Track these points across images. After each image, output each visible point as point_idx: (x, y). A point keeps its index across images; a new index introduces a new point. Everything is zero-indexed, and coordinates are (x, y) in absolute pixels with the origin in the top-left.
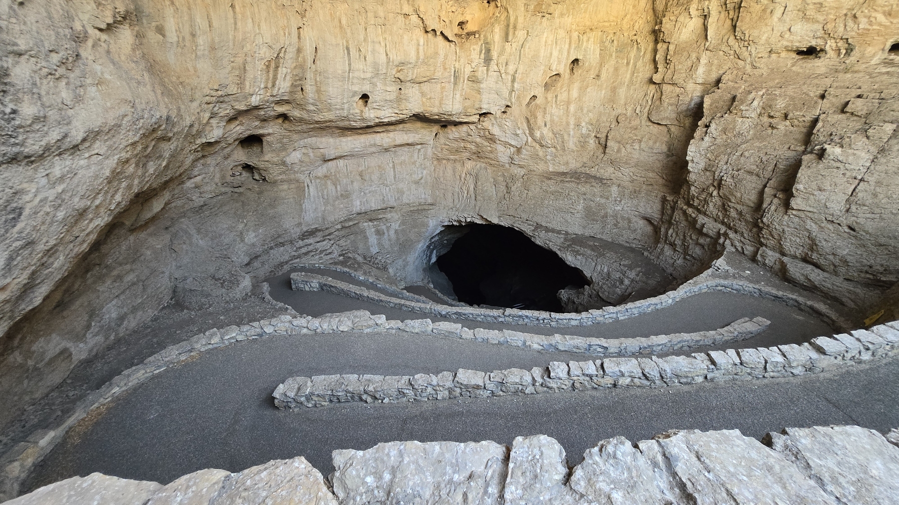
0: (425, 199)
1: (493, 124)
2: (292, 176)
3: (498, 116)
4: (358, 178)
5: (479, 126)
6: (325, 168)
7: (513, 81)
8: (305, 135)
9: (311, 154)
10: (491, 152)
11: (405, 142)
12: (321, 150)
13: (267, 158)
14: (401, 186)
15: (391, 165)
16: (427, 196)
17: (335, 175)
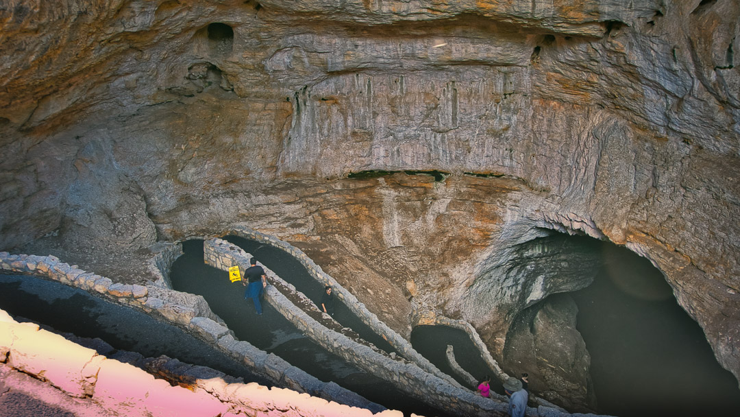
0: (511, 168)
1: (631, 45)
2: (275, 91)
3: (637, 30)
4: (387, 109)
5: (608, 46)
6: (332, 85)
8: (293, 30)
9: (306, 60)
10: (634, 99)
11: (469, 57)
12: (322, 56)
13: (236, 58)
14: (465, 135)
15: (449, 96)
16: (514, 164)
17: (348, 98)
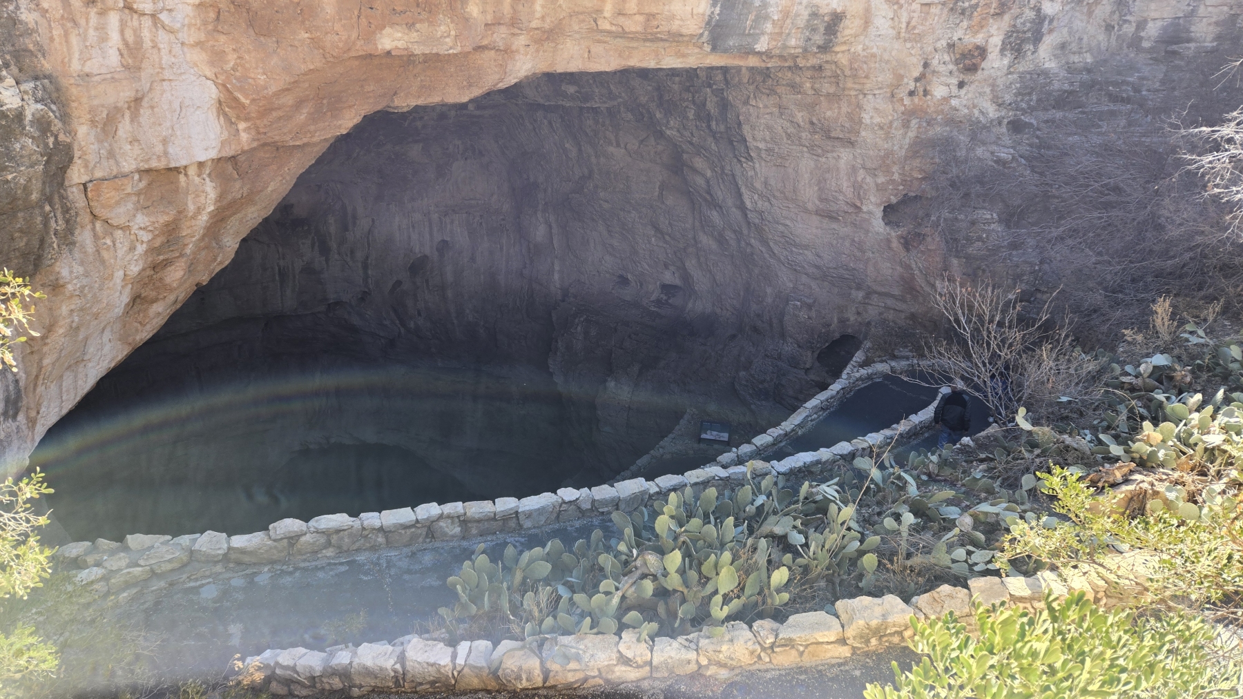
1: (350, 313)
3: (354, 305)
5: (331, 315)
7: (365, 267)
10: (355, 343)
15: (194, 372)
